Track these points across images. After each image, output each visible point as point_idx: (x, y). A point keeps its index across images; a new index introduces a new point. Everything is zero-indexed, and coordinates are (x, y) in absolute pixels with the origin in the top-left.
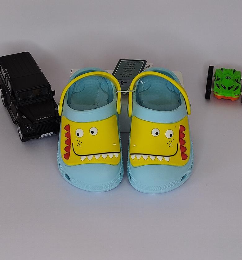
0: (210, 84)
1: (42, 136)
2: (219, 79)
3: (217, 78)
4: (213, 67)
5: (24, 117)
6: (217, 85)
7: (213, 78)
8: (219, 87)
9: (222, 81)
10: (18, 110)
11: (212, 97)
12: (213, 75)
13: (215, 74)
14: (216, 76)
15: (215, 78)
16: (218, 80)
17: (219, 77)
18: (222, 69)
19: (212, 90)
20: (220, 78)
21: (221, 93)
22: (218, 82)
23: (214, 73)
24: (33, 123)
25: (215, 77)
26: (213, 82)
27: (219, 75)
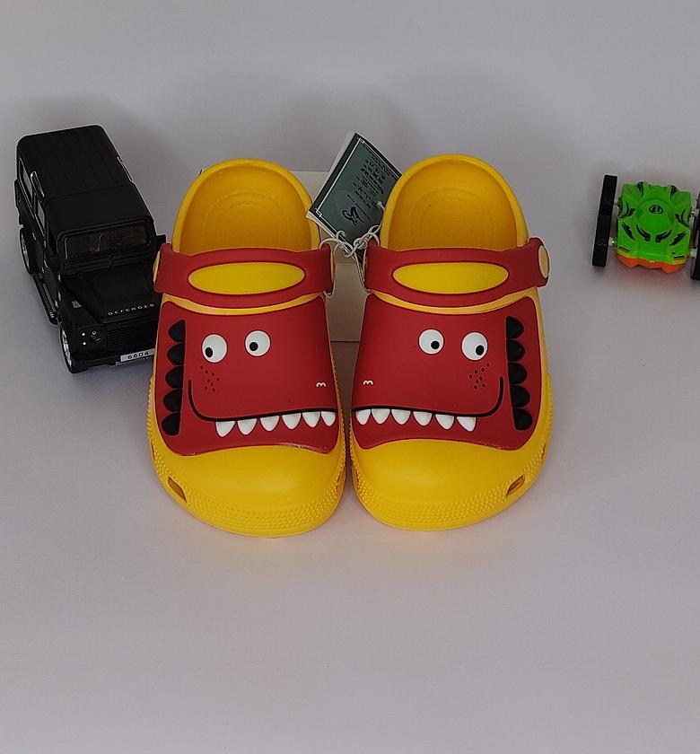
0: (605, 225)
1: (124, 358)
2: (630, 212)
3: (625, 210)
4: (616, 177)
5: (76, 305)
6: (627, 228)
7: (616, 209)
8: (630, 233)
9: (638, 217)
10: (63, 286)
11: (610, 262)
12: (616, 201)
13: (620, 199)
14: (624, 204)
15: (621, 209)
16: (630, 215)
17: (631, 207)
18: (640, 186)
19: (611, 242)
20: (634, 210)
21: (636, 250)
22: (627, 221)
23: (617, 195)
24: (99, 322)
25: (620, 205)
26: (614, 221)
27: (631, 200)
